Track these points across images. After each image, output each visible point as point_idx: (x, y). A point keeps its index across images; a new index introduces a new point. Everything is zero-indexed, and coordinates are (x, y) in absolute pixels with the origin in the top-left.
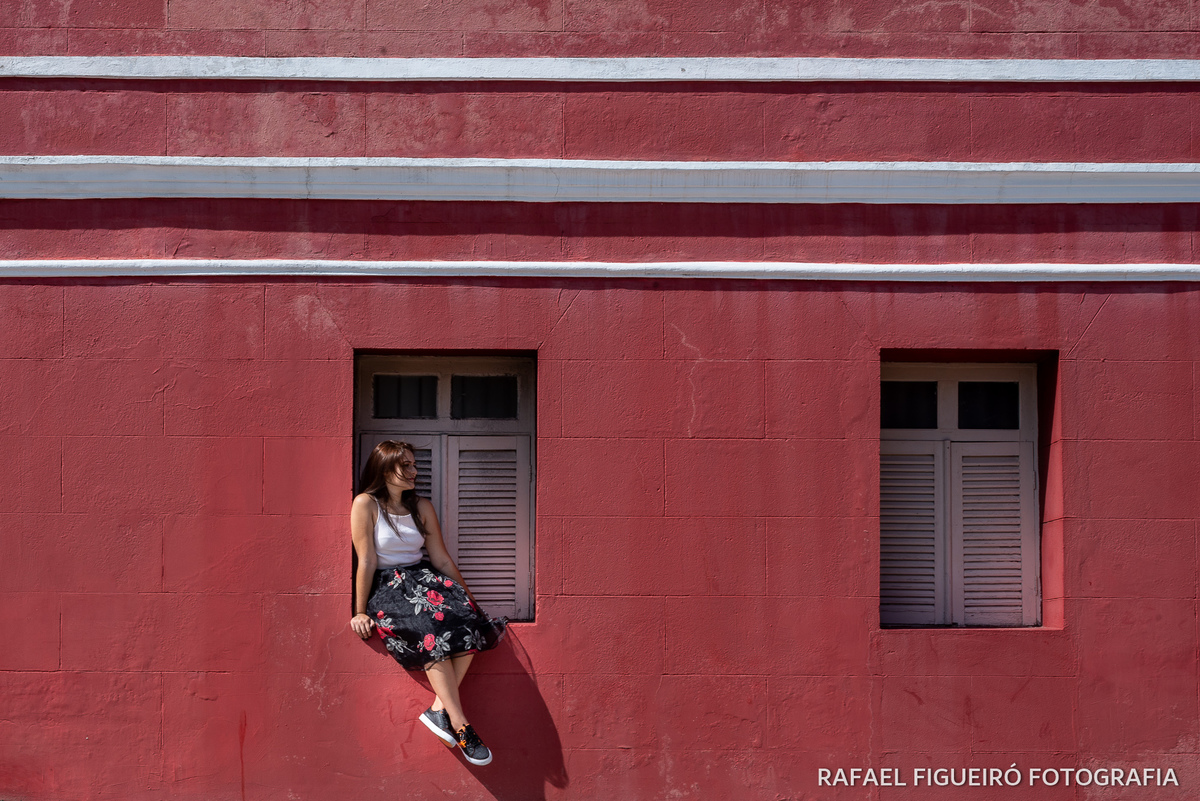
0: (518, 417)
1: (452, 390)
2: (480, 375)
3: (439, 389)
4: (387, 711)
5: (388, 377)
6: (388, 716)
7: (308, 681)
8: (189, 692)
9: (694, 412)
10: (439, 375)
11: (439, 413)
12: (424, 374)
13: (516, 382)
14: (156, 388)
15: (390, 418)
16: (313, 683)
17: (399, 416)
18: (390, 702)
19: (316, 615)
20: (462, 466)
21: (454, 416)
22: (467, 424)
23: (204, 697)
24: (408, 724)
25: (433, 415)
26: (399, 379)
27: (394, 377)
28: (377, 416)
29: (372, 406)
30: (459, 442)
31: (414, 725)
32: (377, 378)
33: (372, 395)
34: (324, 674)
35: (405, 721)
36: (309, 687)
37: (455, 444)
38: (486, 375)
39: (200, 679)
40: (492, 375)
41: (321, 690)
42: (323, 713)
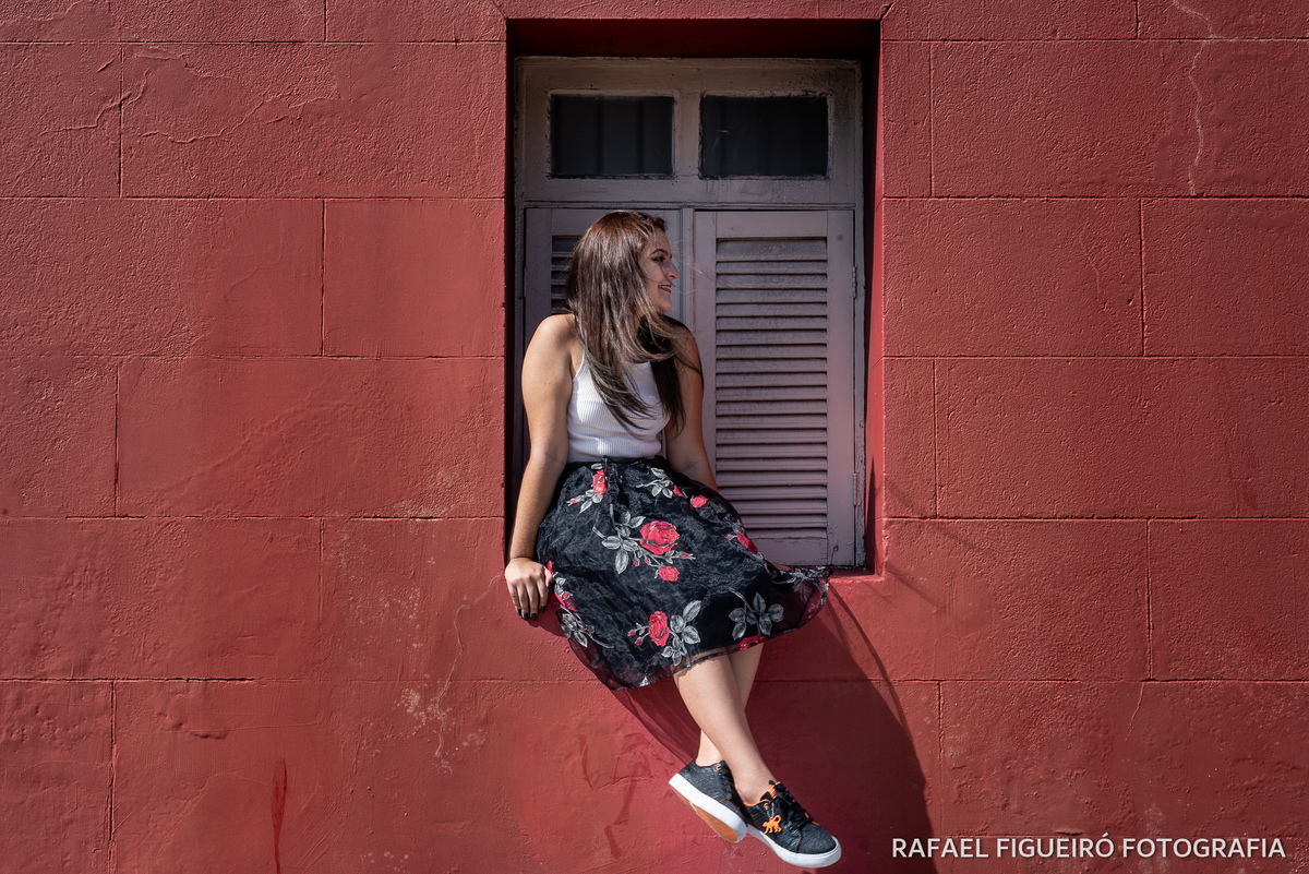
0: (829, 174)
1: (702, 123)
2: (755, 93)
3: (677, 121)
4: (578, 758)
5: (579, 100)
6: (580, 769)
7: (415, 698)
8: (169, 721)
9: (1201, 144)
10: (676, 95)
11: (677, 166)
12: (649, 92)
13: (825, 107)
14: (105, 99)
15: (583, 177)
16: (424, 702)
17: (598, 173)
18: (583, 739)
19: (432, 561)
20: (723, 269)
21: (706, 173)
22: (732, 189)
23: (201, 731)
24: (621, 785)
25: (665, 170)
26: (600, 104)
27: (590, 99)
28: (557, 172)
29: (547, 153)
30: (715, 222)
31: (632, 788)
32: (558, 101)
33: (548, 132)
34: (447, 683)
35: (615, 780)
36: (417, 710)
37: (709, 227)
38: (767, 94)
39: (191, 695)
40: (779, 93)
41: (442, 716)
42: (445, 764)
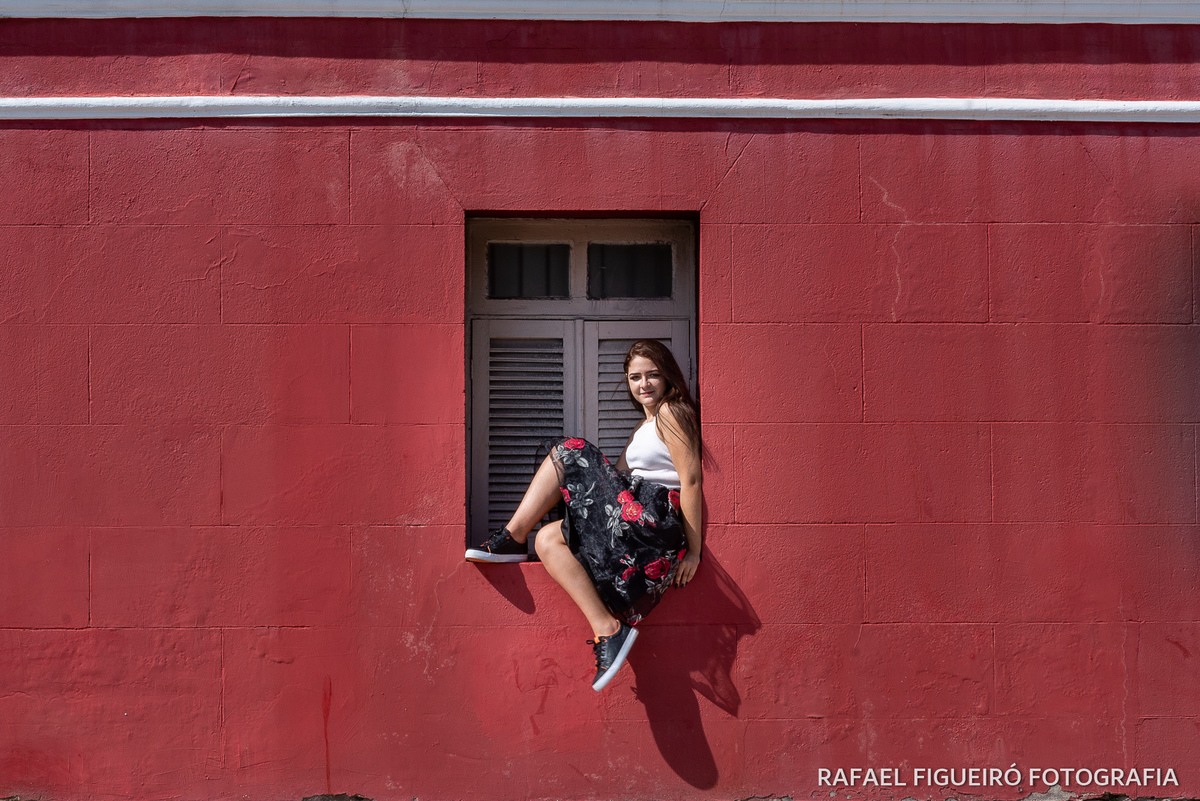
0: (673, 296)
1: (589, 262)
2: (624, 242)
3: (572, 261)
4: (513, 674)
5: (507, 245)
6: (514, 681)
7: (411, 638)
8: (257, 653)
9: (900, 290)
10: (572, 244)
11: (572, 292)
12: (553, 242)
13: (670, 251)
14: (211, 262)
15: (510, 298)
16: (417, 640)
17: (520, 296)
18: (516, 662)
19: (420, 552)
20: (602, 360)
21: (591, 296)
22: (608, 306)
23: (277, 659)
24: (540, 690)
25: (564, 294)
26: (521, 249)
27: (514, 246)
28: (492, 296)
29: (486, 283)
30: (598, 329)
31: (546, 692)
32: (492, 247)
33: (487, 269)
34: (431, 628)
35: (536, 687)
36: (412, 645)
37: (594, 331)
38: (632, 243)
39: (271, 636)
40: (640, 242)
41: (428, 648)
42: (430, 678)
